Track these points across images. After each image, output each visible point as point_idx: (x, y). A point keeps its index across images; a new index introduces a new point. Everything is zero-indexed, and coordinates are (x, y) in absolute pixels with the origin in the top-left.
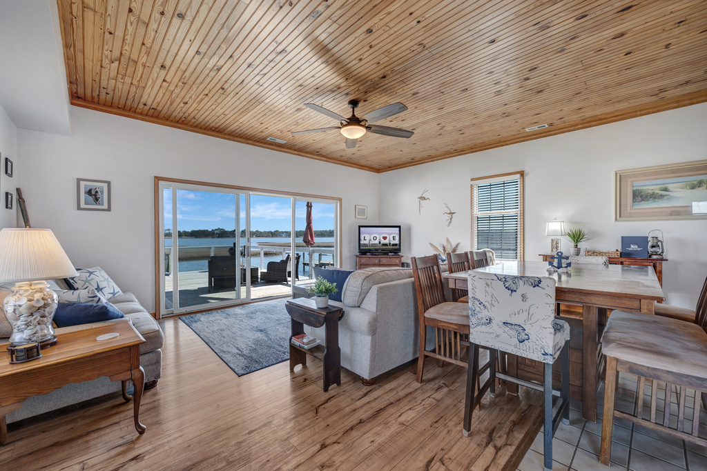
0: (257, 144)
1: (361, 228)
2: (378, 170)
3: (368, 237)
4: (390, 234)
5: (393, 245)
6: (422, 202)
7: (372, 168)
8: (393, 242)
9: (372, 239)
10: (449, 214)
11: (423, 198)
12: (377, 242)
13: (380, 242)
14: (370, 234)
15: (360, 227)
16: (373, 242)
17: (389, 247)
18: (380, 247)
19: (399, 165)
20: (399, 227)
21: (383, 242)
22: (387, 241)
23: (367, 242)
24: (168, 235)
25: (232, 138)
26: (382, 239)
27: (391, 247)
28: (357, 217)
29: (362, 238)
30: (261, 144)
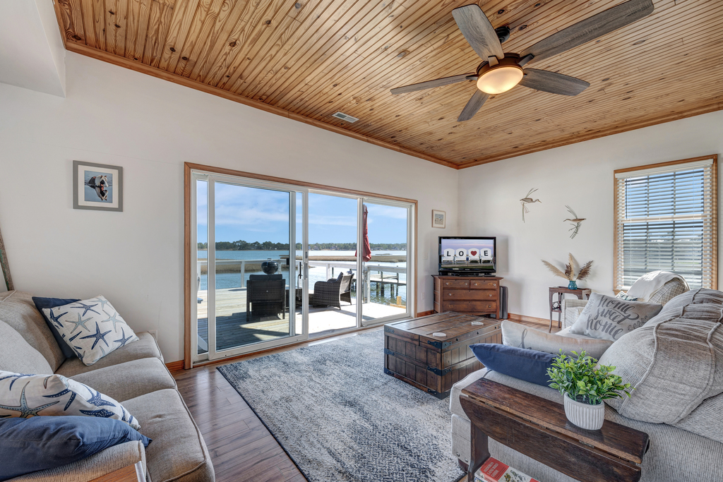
0: (318, 123)
1: (443, 240)
2: (457, 165)
3: (452, 252)
4: (480, 248)
5: (485, 262)
6: (527, 205)
7: (451, 162)
8: (484, 258)
9: (458, 255)
10: (574, 220)
11: (530, 200)
12: (464, 258)
13: (467, 259)
14: (455, 248)
15: (440, 238)
16: (459, 258)
17: (479, 264)
18: (467, 264)
19: (491, 157)
20: (494, 238)
21: (472, 258)
22: (476, 257)
23: (451, 259)
24: (201, 247)
25: (286, 113)
26: (470, 255)
27: (482, 264)
28: (434, 225)
29: (444, 252)
30: (323, 125)
